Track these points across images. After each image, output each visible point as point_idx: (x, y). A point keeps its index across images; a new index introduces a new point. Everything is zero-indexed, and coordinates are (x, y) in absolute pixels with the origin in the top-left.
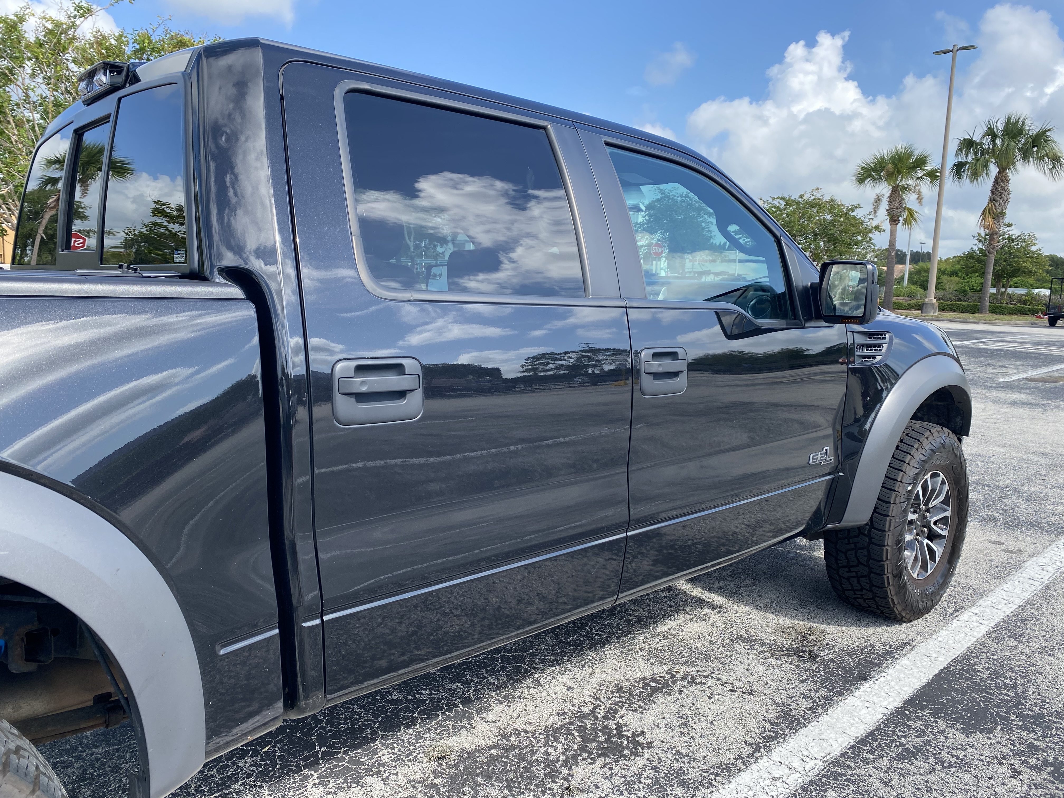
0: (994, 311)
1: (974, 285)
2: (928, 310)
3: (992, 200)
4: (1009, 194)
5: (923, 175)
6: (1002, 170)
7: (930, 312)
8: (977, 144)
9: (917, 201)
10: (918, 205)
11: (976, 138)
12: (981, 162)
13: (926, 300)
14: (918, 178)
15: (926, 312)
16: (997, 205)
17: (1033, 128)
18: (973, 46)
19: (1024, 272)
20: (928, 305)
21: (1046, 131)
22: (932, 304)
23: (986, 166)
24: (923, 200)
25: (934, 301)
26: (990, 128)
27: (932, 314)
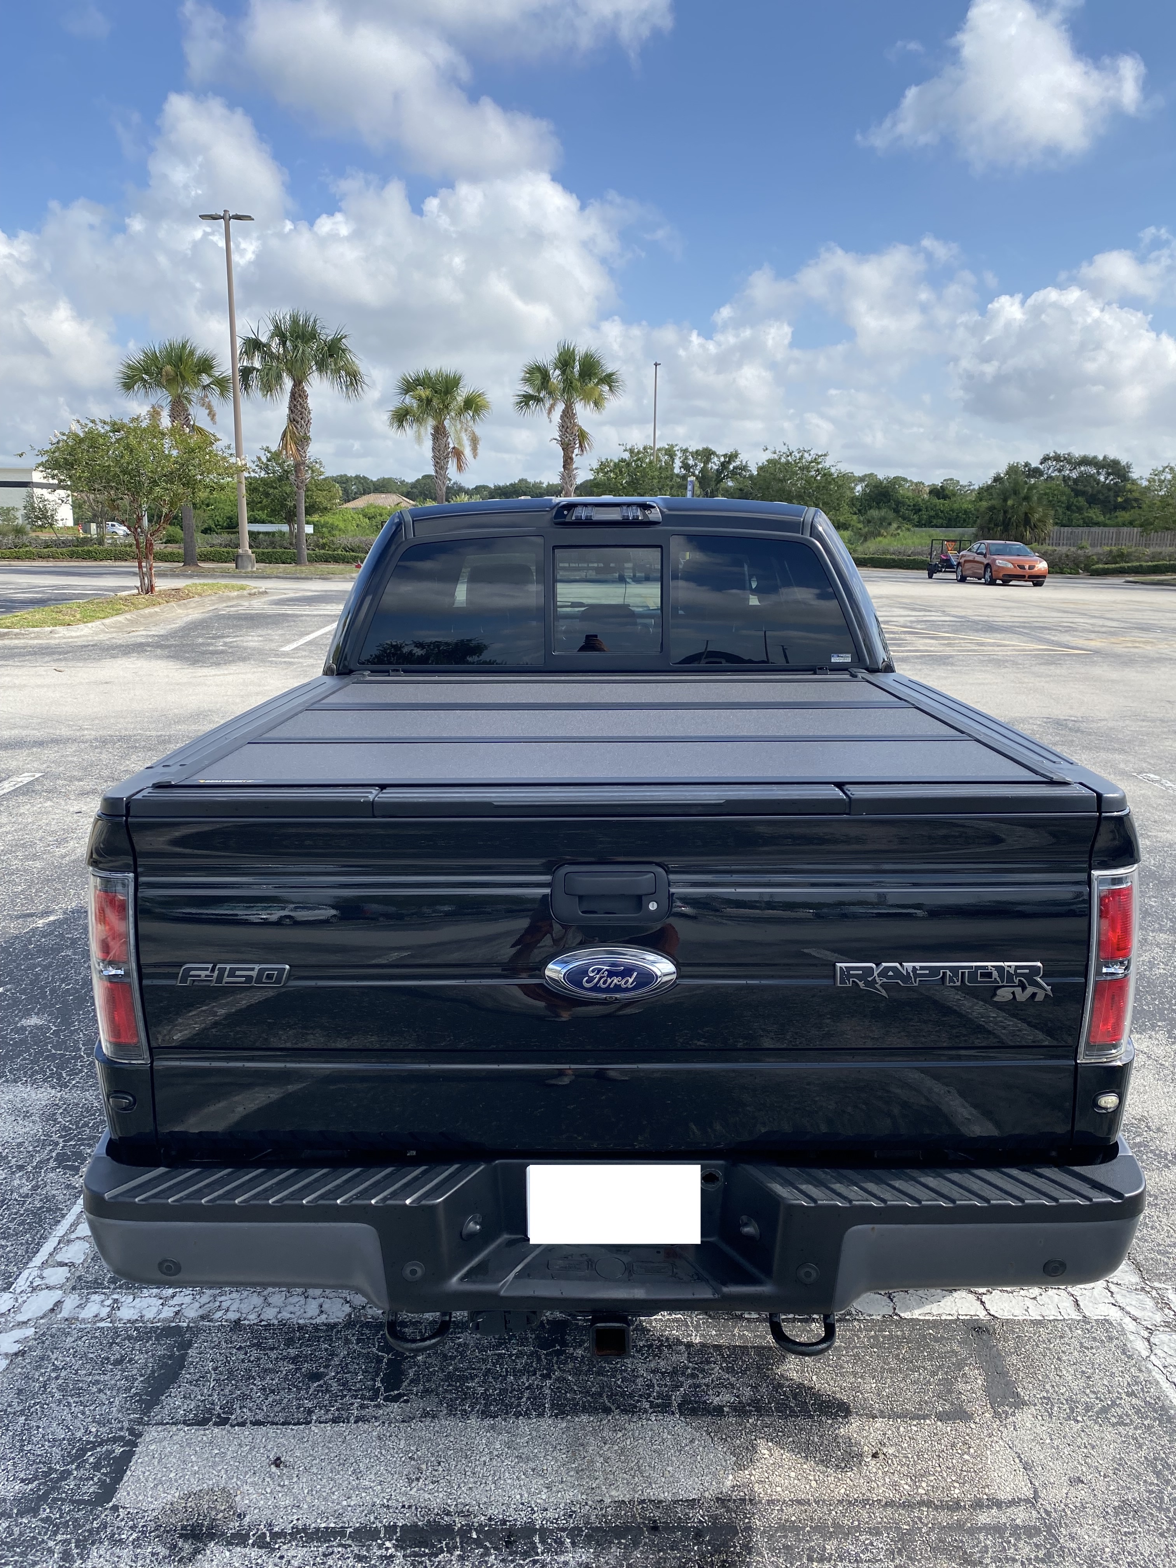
0: (315, 559)
1: (220, 520)
2: (245, 564)
3: (292, 420)
4: (309, 413)
5: (211, 383)
6: (298, 383)
7: (247, 567)
8: (264, 346)
9: (209, 418)
10: (211, 423)
11: (264, 339)
12: (273, 373)
13: (240, 551)
14: (204, 387)
15: (243, 567)
16: (299, 427)
17: (327, 333)
18: (250, 217)
19: (319, 509)
20: (244, 558)
21: (341, 339)
22: (249, 556)
23: (279, 377)
24: (217, 417)
25: (250, 551)
26: (277, 327)
27: (250, 569)
